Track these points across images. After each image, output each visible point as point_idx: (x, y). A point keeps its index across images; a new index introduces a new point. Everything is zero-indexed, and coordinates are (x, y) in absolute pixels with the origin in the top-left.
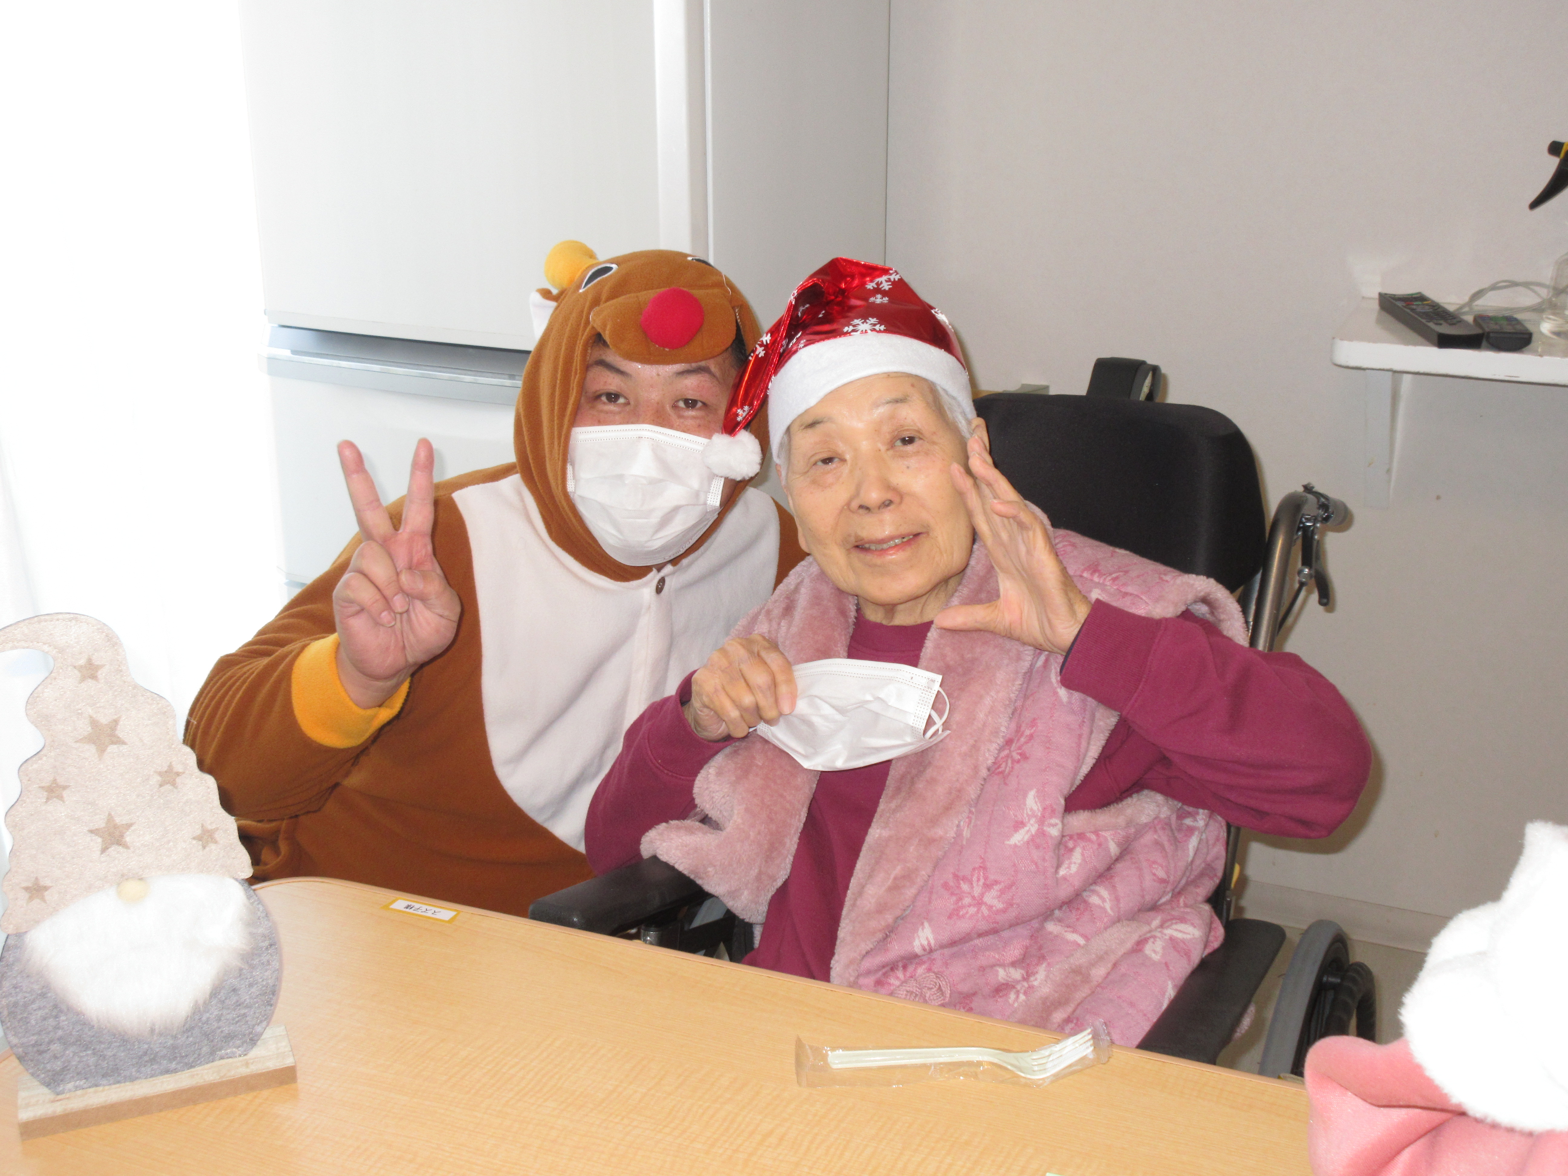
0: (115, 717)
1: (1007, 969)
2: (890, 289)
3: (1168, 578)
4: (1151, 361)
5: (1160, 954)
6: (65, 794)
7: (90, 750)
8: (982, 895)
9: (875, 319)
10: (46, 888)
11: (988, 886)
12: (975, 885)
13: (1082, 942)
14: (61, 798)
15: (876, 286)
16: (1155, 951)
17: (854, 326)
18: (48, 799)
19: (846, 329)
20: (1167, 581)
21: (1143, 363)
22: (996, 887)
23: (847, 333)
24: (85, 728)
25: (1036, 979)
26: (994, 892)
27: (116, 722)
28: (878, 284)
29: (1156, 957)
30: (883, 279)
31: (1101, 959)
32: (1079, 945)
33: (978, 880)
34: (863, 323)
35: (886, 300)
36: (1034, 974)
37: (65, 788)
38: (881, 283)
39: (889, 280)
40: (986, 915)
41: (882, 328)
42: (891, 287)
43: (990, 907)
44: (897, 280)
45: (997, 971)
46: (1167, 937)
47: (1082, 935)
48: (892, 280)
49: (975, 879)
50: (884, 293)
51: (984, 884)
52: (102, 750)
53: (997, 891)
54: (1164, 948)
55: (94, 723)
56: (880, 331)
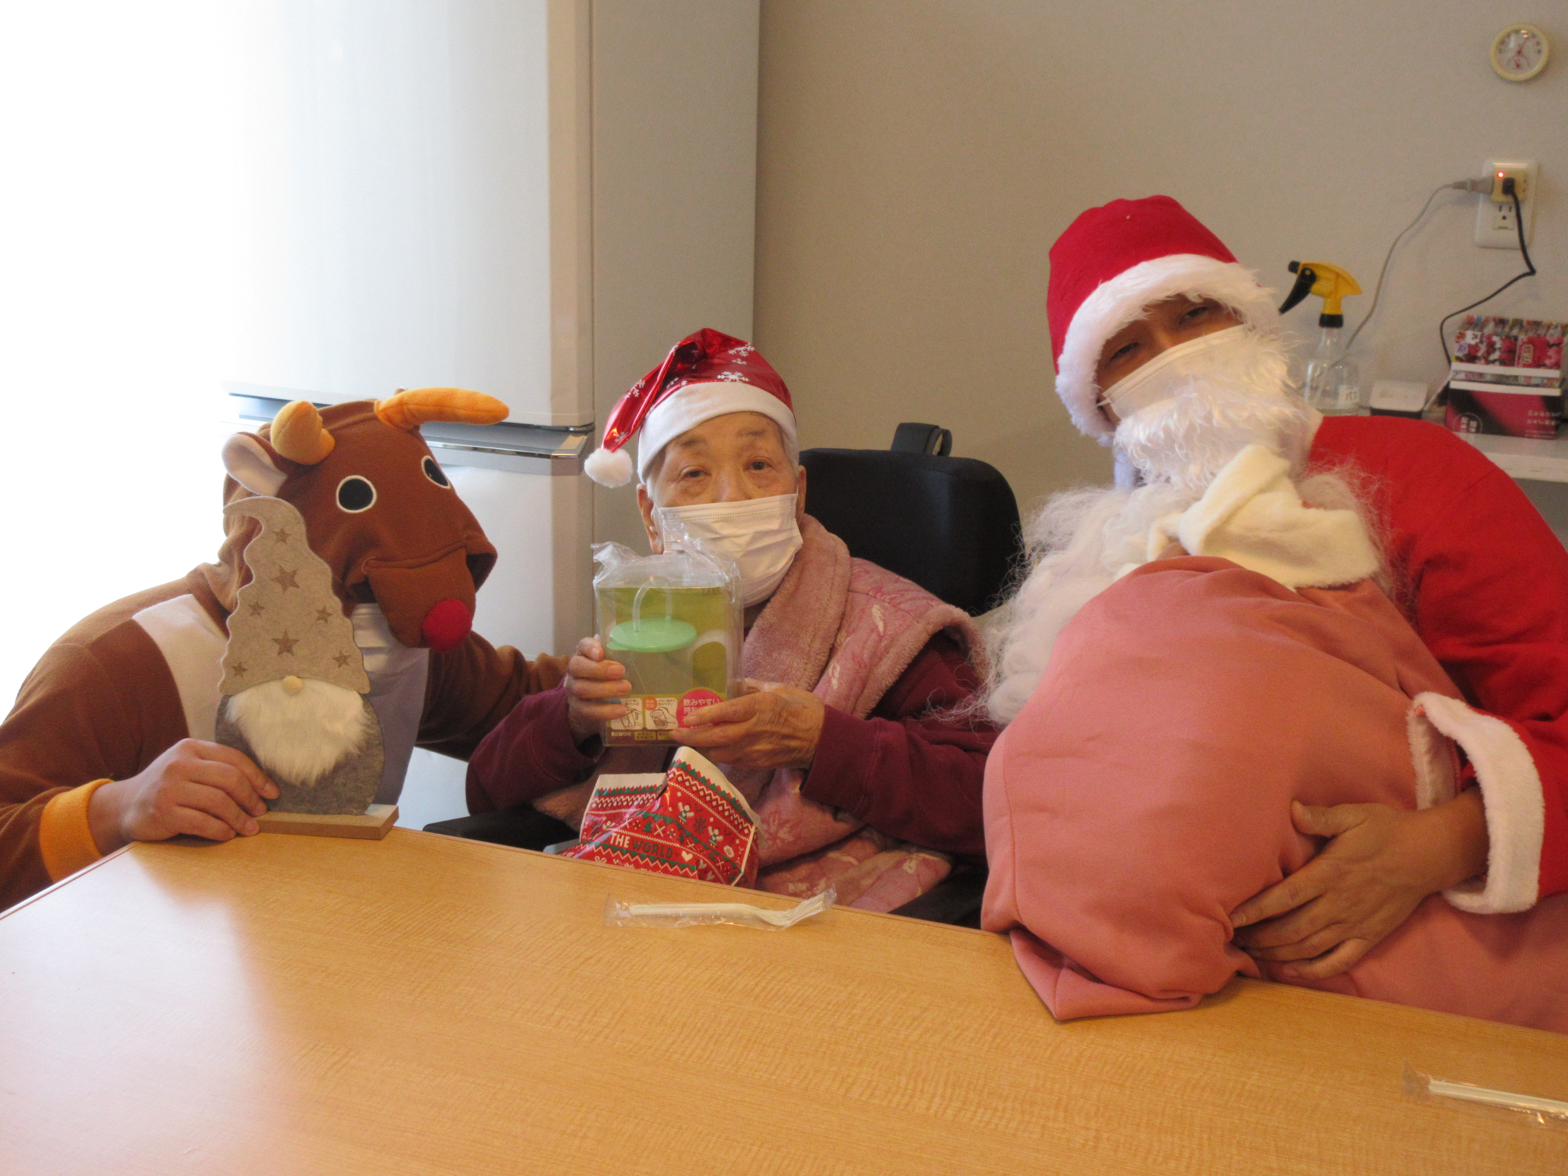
0: (294, 569)
1: (796, 884)
2: (747, 356)
3: (934, 603)
4: (943, 426)
5: (914, 869)
6: (262, 612)
7: (278, 588)
8: (777, 832)
9: (740, 374)
10: (244, 670)
11: (781, 825)
12: (771, 824)
13: (855, 862)
14: (259, 614)
15: (736, 353)
16: (911, 868)
17: (725, 375)
18: (252, 614)
19: (719, 377)
20: (932, 606)
21: (937, 427)
22: (787, 825)
23: (721, 380)
24: (276, 573)
25: (818, 889)
26: (786, 829)
27: (295, 572)
28: (737, 351)
29: (911, 872)
30: (742, 349)
31: (869, 874)
32: (852, 864)
33: (774, 821)
34: (732, 374)
35: (745, 363)
36: (816, 885)
37: (263, 608)
38: (740, 351)
39: (746, 350)
40: (779, 846)
41: (747, 380)
42: (747, 355)
43: (783, 840)
44: (752, 350)
45: (788, 885)
46: (921, 859)
47: (855, 857)
48: (749, 350)
49: (771, 820)
50: (743, 359)
51: (778, 824)
52: (285, 588)
53: (788, 828)
54: (917, 865)
55: (282, 571)
56: (745, 382)
